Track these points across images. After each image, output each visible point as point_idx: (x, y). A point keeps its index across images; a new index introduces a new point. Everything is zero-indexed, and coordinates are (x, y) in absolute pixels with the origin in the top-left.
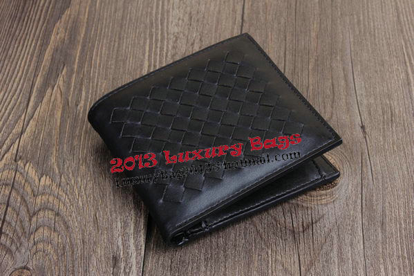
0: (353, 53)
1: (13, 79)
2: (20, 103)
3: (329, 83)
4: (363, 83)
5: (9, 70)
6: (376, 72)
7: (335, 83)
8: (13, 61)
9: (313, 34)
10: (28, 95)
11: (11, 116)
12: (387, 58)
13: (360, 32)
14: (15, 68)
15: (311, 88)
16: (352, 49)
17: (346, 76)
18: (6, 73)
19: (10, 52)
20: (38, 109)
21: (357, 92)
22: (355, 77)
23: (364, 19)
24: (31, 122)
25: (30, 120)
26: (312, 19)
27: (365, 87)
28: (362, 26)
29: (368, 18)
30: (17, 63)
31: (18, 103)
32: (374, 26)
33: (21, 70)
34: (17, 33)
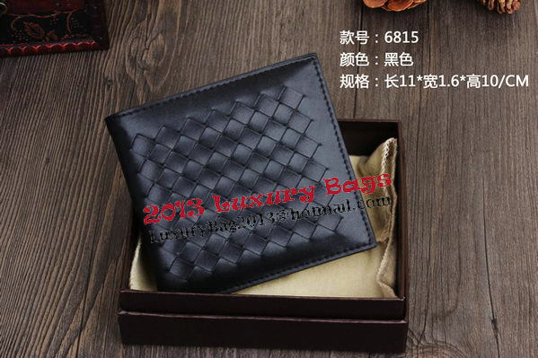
0: (486, 210)
1: (68, 247)
2: (78, 283)
3: (455, 256)
4: (497, 255)
5: (63, 233)
6: (514, 239)
7: (463, 255)
8: (67, 219)
9: (438, 180)
10: (86, 271)
11: (67, 304)
12: (529, 219)
13: (497, 177)
14: (70, 230)
15: (433, 261)
16: (486, 204)
17: (476, 245)
18: (59, 239)
19: (63, 205)
20: (100, 292)
21: (490, 269)
22: (488, 247)
23: (502, 157)
24: (92, 312)
25: (90, 309)
26: (437, 157)
27: (500, 262)
28: (500, 169)
29: (508, 158)
30: (72, 222)
31: (75, 284)
32: (515, 169)
33: (77, 232)
34: (71, 176)
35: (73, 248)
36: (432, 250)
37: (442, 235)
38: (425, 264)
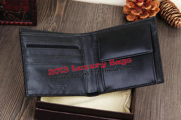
35: (17, 94)
36: (141, 108)
37: (145, 103)
38: (138, 113)
